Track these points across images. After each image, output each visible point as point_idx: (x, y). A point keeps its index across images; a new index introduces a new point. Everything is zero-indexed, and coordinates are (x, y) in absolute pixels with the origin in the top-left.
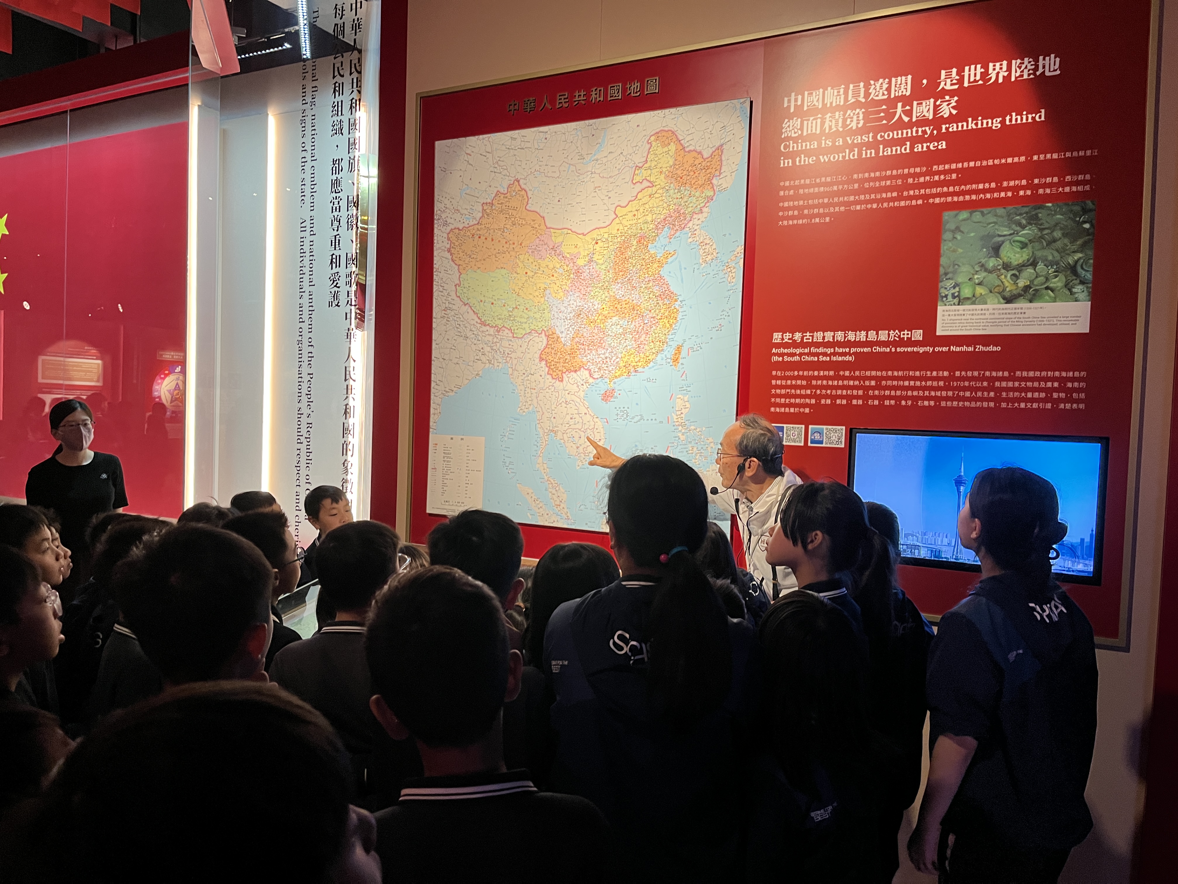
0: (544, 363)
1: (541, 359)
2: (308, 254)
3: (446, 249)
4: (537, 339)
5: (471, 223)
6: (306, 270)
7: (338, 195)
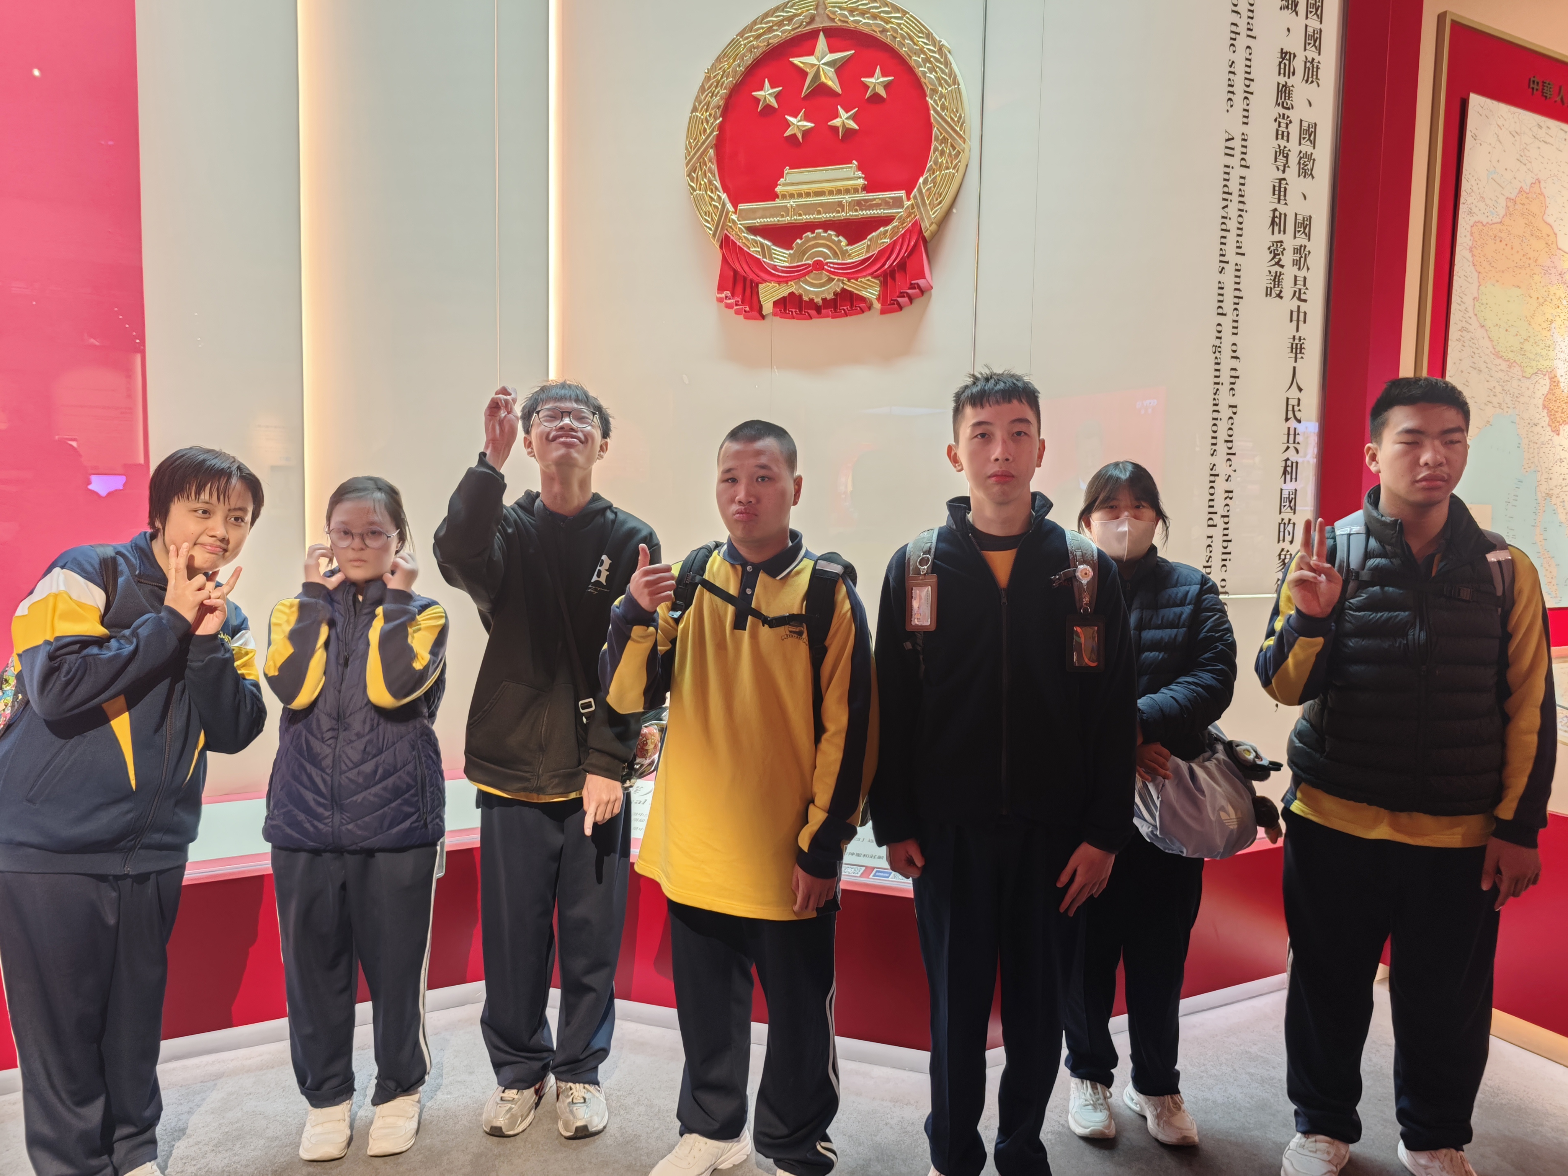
0: (1546, 411)
1: (1544, 407)
2: (1235, 198)
3: (1468, 247)
4: (1541, 381)
5: (1495, 220)
6: (1232, 225)
7: (1287, 112)
